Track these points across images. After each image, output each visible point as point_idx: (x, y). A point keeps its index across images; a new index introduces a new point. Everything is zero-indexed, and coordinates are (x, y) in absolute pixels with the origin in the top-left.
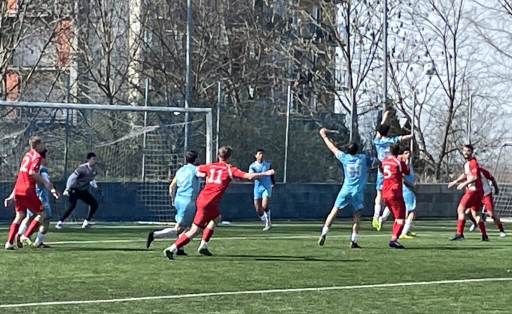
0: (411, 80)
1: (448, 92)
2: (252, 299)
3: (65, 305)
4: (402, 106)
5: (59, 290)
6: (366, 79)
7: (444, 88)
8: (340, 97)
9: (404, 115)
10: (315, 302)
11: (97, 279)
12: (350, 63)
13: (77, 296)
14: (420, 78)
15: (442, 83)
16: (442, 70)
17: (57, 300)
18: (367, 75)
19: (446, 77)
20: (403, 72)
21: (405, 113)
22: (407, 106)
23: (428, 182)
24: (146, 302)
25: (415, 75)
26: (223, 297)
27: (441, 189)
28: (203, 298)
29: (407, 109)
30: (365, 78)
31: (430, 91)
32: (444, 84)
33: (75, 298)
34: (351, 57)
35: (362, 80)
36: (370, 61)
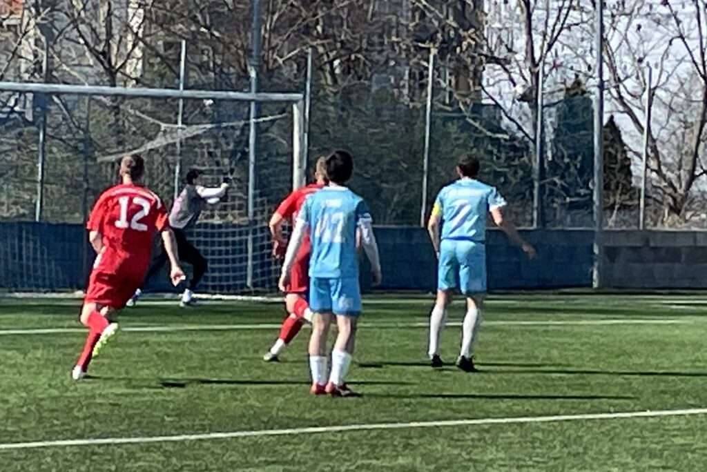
0: (634, 46)
1: (701, 68)
2: (428, 437)
3: (100, 445)
4: (619, 93)
5: (78, 419)
6: (557, 45)
7: (694, 62)
8: (513, 75)
9: (621, 108)
10: (541, 443)
11: (137, 399)
12: (529, 16)
13: (114, 430)
14: (651, 44)
15: (690, 52)
16: (690, 29)
17: (81, 437)
18: (560, 38)
19: (697, 42)
20: (620, 32)
21: (624, 105)
22: (628, 93)
23: (670, 226)
24: (240, 440)
25: (641, 38)
26: (374, 434)
27: (695, 240)
28: (339, 435)
29: (627, 97)
30: (556, 43)
31: (668, 66)
32: (694, 53)
33: (111, 433)
34: (532, 6)
35: (550, 46)
36: (564, 11)
